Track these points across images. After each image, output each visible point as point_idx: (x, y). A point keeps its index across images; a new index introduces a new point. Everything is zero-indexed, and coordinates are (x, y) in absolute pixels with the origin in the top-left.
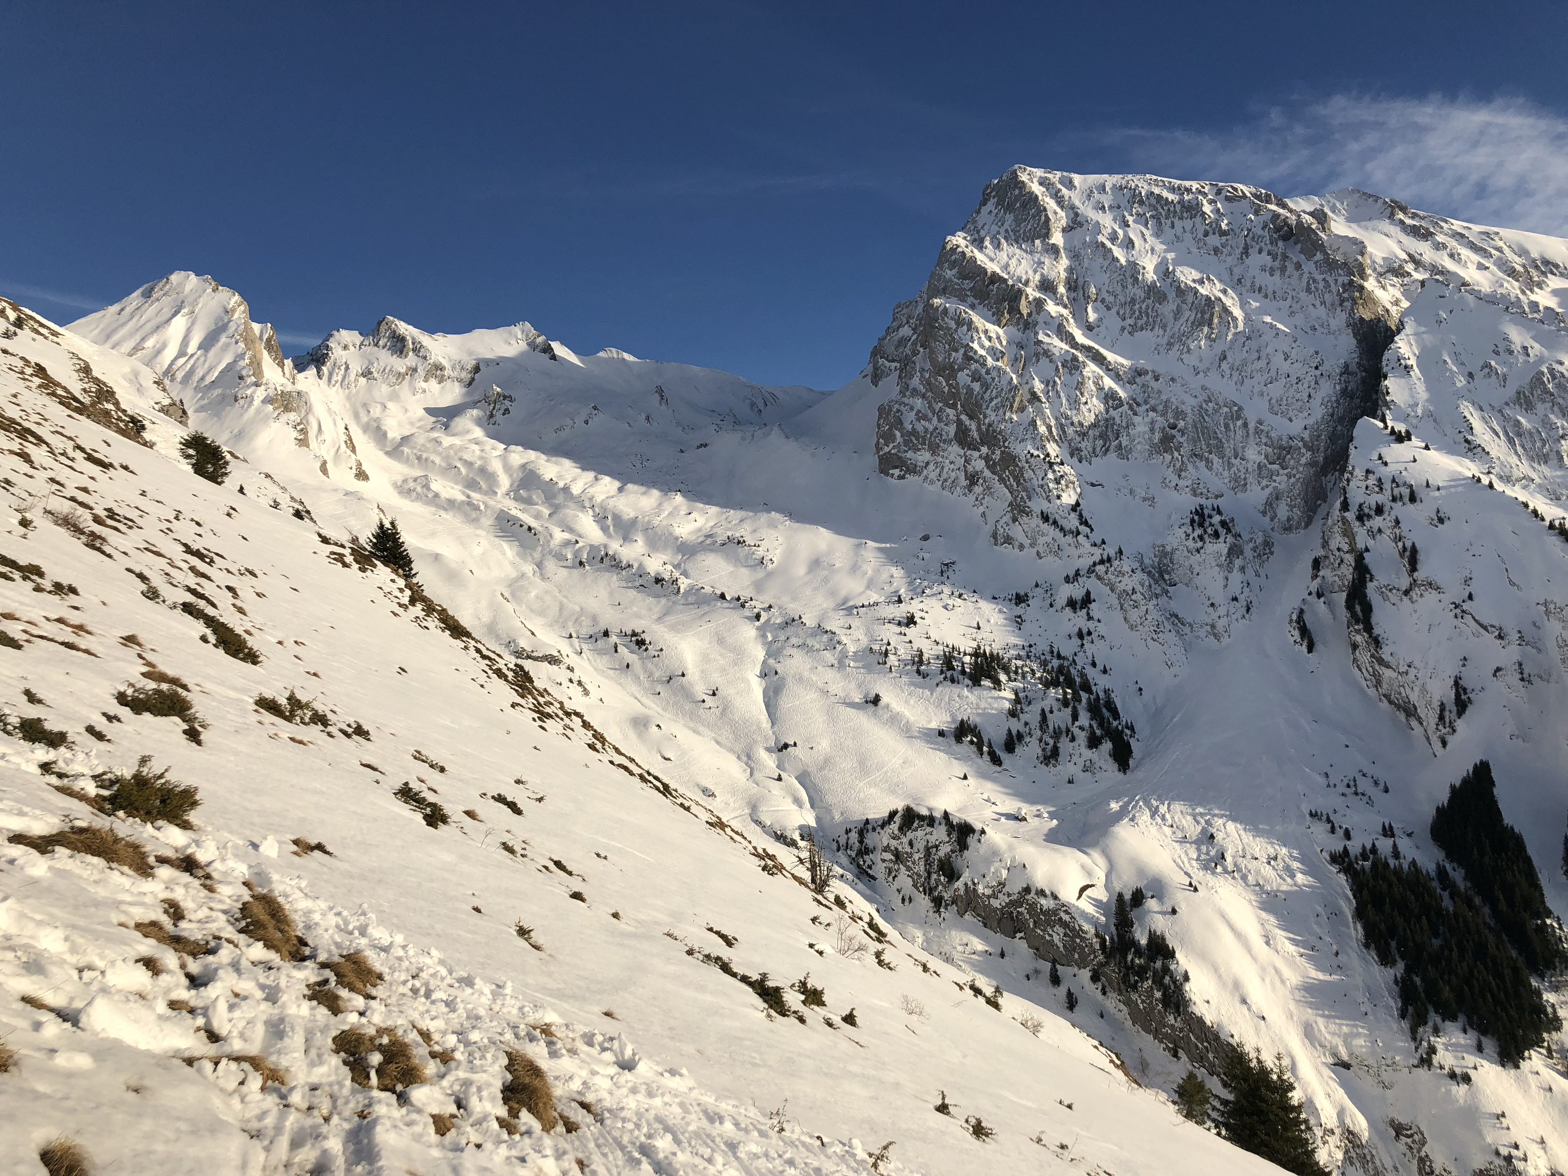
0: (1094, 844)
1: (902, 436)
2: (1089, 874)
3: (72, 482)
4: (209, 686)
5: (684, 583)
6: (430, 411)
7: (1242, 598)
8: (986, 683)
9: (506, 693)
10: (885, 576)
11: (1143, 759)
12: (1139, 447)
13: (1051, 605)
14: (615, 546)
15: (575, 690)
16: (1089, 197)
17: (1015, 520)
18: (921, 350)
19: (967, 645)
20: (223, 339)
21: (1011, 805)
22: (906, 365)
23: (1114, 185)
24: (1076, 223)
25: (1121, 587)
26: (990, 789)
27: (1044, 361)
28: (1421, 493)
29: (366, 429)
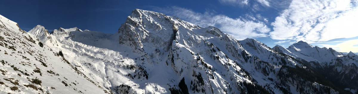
0: (144, 89)
1: (122, 39)
3: (29, 48)
4: (42, 69)
5: (95, 57)
6: (65, 38)
7: (160, 59)
8: (132, 69)
9: (74, 70)
10: (120, 56)
11: (149, 78)
12: (150, 42)
13: (140, 60)
14: (87, 53)
15: (82, 70)
17: (136, 50)
19: (130, 64)
20: (42, 32)
21: (134, 84)
24: (143, 16)
25: (147, 58)
26: (132, 82)
27: (139, 31)
28: (179, 48)
29: (58, 40)
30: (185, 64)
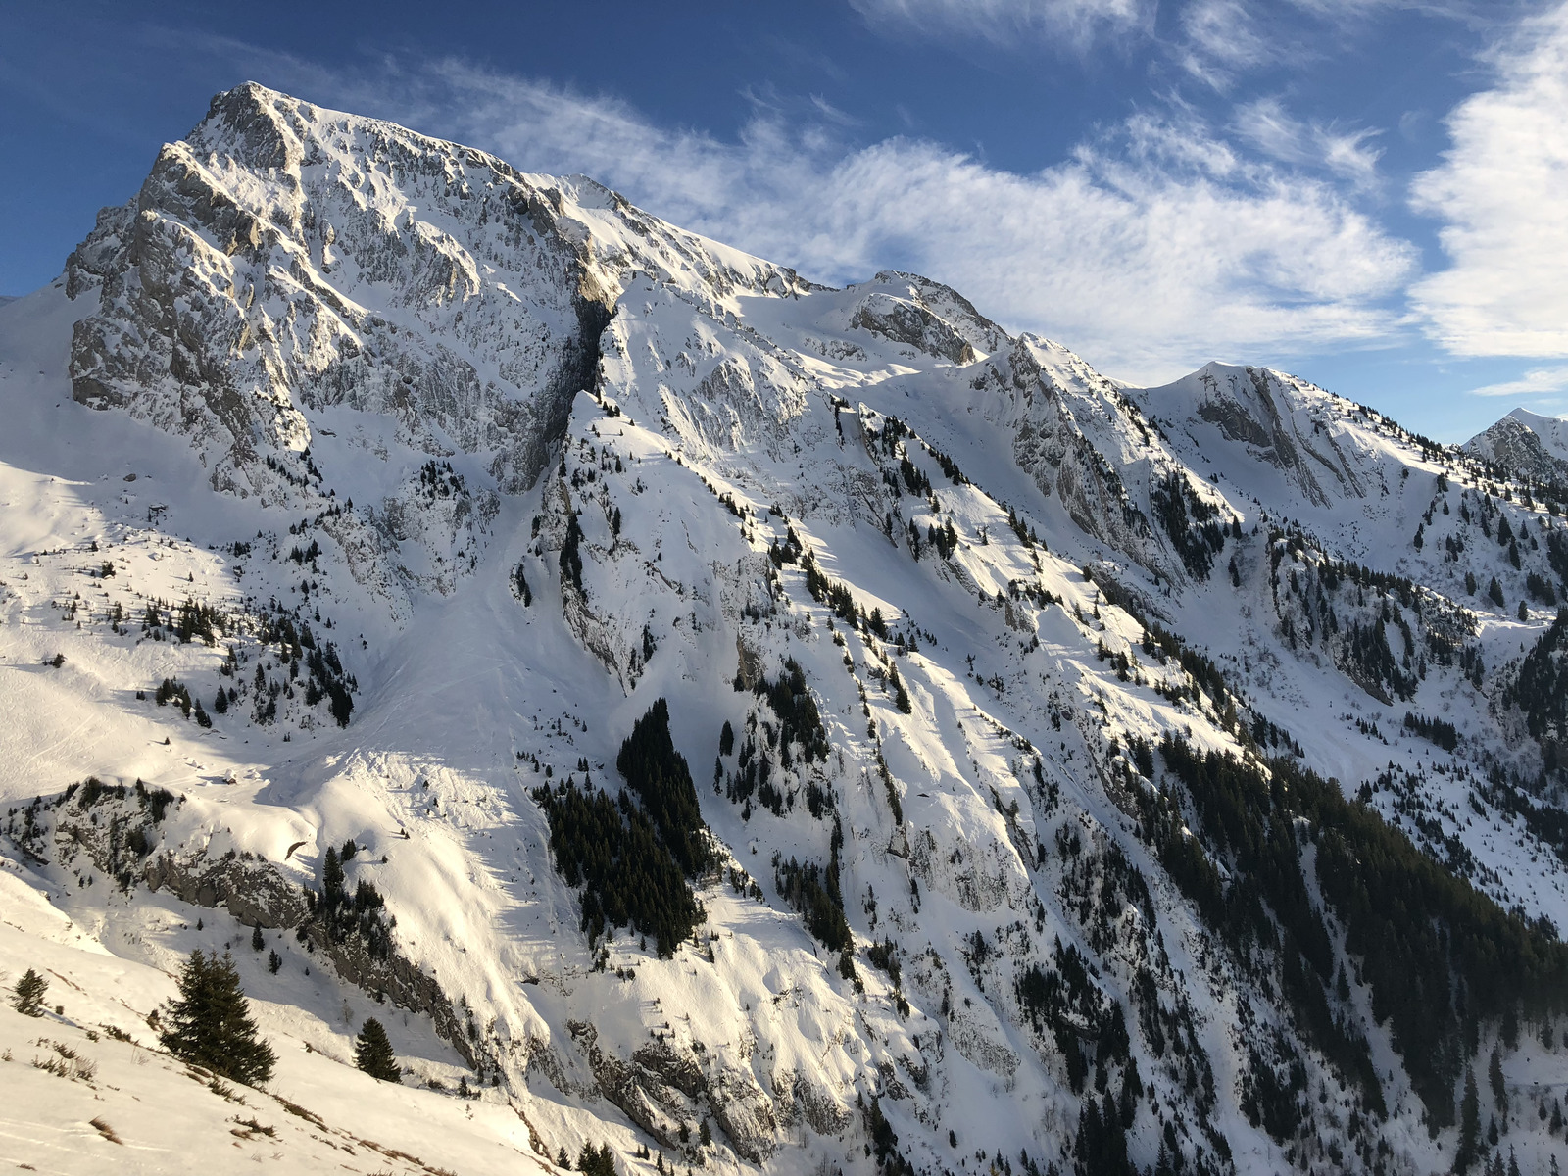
0: (304, 802)
1: (105, 359)
2: (300, 831)
7: (467, 554)
8: (197, 639)
10: (76, 519)
11: (365, 710)
12: (373, 398)
13: (275, 557)
16: (330, 133)
17: (238, 464)
18: (131, 265)
19: (176, 599)
21: (218, 767)
22: (111, 282)
23: (357, 127)
24: (315, 157)
25: (350, 539)
27: (275, 297)
28: (626, 464)
30: (672, 593)
